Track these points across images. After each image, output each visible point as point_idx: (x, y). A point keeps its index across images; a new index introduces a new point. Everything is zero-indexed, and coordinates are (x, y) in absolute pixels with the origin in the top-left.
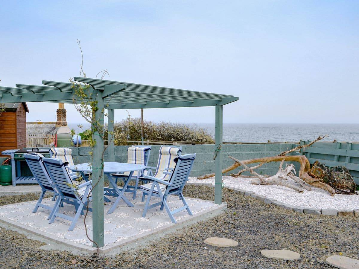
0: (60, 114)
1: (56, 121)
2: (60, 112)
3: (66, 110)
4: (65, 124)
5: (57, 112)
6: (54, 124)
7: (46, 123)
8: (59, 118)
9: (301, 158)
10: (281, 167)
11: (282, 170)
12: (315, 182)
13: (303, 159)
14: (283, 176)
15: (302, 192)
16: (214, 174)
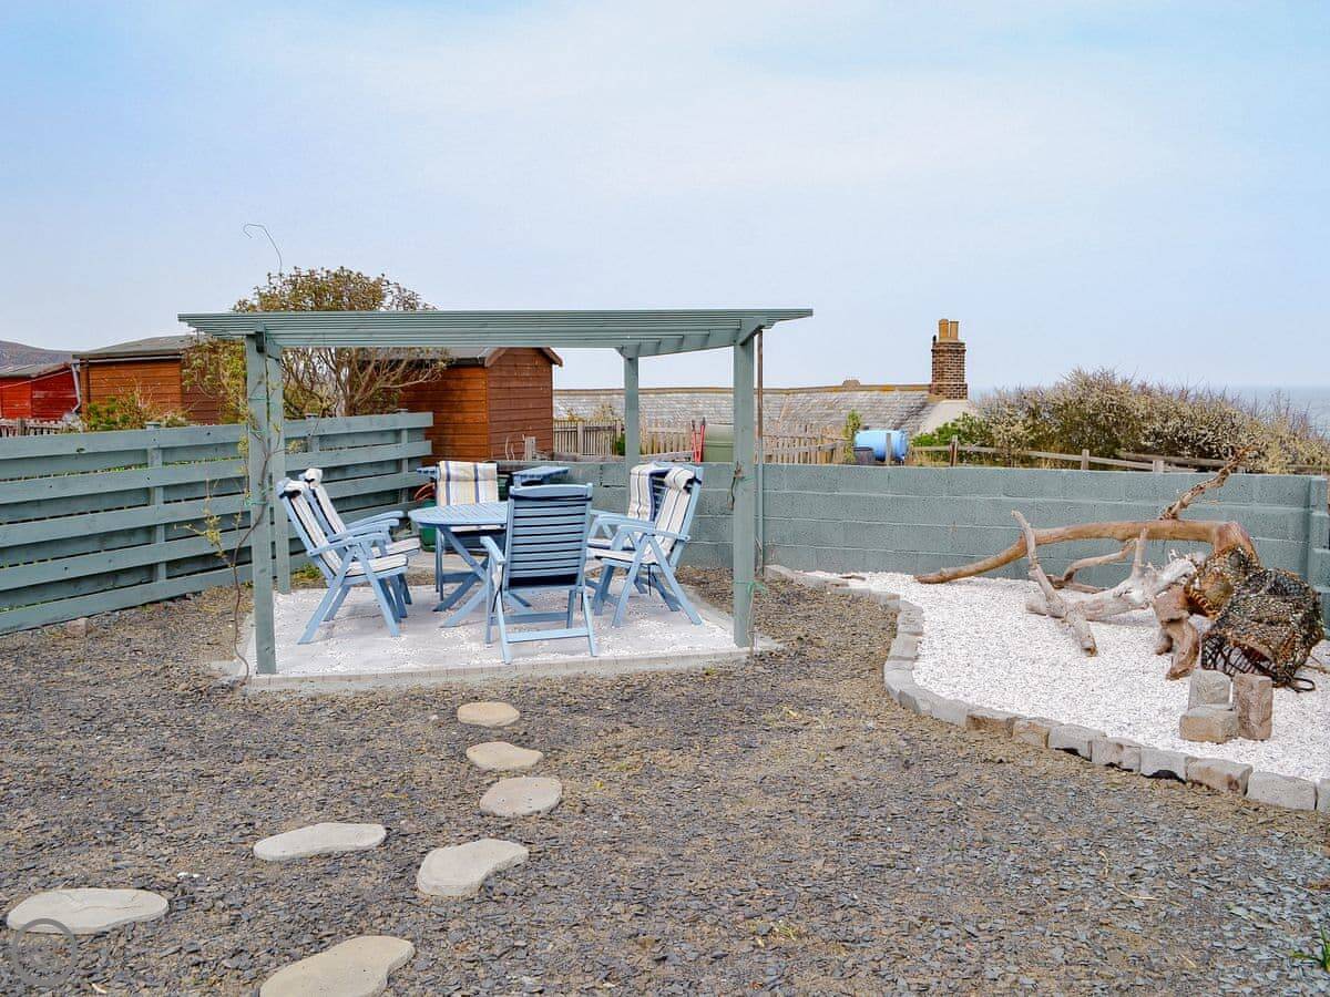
0: (942, 359)
1: (930, 382)
2: (943, 351)
3: (963, 344)
4: (960, 392)
5: (933, 350)
6: (923, 393)
7: (903, 388)
8: (938, 373)
9: (1214, 531)
10: (1138, 560)
11: (1144, 570)
12: (1172, 621)
13: (1222, 534)
14: (1136, 595)
15: (1091, 651)
16: (965, 569)
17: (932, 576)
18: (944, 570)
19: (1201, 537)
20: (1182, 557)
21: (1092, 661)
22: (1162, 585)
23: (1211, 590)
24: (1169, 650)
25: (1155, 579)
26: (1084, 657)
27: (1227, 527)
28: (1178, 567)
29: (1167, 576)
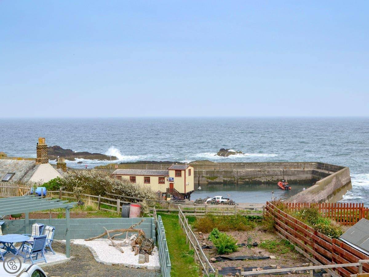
1: (36, 158)
2: (40, 148)
4: (47, 161)
5: (37, 148)
6: (34, 161)
7: (26, 159)
8: (39, 155)
9: (138, 231)
10: (127, 236)
11: (128, 237)
12: (134, 247)
13: (140, 231)
14: (127, 242)
15: (123, 252)
16: (94, 238)
17: (88, 239)
18: (90, 238)
19: (136, 231)
20: (133, 235)
21: (123, 254)
22: (131, 240)
23: (139, 241)
24: (133, 251)
25: (130, 239)
26: (122, 253)
27: (140, 230)
28: (133, 236)
29: (131, 238)
